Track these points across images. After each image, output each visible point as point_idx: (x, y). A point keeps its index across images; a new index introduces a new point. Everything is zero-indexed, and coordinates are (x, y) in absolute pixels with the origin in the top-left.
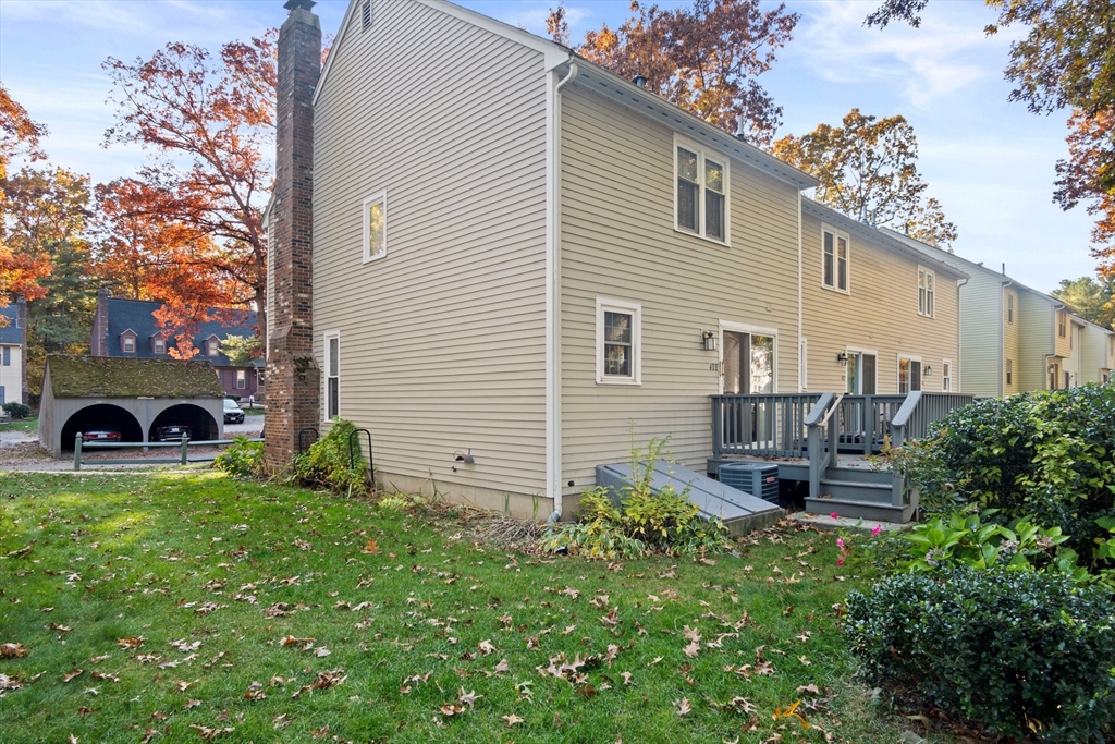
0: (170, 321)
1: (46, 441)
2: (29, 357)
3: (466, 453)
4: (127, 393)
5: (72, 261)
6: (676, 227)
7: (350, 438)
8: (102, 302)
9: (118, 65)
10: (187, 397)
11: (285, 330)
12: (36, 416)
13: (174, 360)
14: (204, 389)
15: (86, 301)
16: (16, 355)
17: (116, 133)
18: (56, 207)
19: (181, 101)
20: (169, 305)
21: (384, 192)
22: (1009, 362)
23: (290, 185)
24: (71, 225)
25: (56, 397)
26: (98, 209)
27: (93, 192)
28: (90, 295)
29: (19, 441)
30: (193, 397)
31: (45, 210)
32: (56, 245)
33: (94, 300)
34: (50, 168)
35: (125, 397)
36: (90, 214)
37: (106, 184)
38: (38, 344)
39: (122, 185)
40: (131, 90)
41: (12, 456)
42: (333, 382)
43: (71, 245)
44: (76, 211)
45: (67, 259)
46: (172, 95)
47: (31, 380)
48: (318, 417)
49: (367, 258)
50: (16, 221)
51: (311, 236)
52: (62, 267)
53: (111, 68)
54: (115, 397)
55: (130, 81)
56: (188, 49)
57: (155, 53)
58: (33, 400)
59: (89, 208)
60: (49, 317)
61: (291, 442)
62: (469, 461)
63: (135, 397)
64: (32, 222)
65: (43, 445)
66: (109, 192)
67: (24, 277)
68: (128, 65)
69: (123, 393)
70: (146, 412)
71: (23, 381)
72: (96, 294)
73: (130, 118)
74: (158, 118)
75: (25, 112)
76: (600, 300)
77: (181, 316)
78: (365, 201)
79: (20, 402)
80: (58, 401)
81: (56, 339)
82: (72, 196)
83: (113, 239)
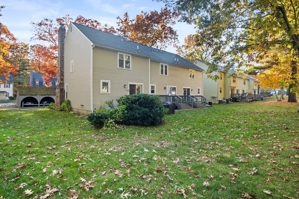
0: (45, 78)
1: (18, 105)
2: (15, 86)
3: (82, 104)
4: (35, 94)
5: (25, 64)
6: (118, 67)
7: (69, 102)
8: (31, 73)
9: (34, 23)
10: (48, 95)
11: (59, 83)
12: (16, 99)
13: (46, 87)
14: (52, 93)
15: (28, 73)
16: (12, 85)
17: (33, 38)
18: (21, 51)
19: (48, 31)
20: (45, 75)
21: (73, 60)
22: (221, 88)
23: (60, 57)
24: (24, 55)
25: (20, 95)
26: (31, 51)
27: (30, 47)
28: (29, 71)
29: (12, 105)
30: (49, 95)
31: (18, 52)
32: (21, 60)
33: (30, 73)
34: (20, 42)
35: (34, 95)
36: (29, 53)
37: (33, 45)
38: (17, 83)
39: (36, 46)
40: (36, 29)
41: (10, 108)
42: (67, 92)
43: (25, 60)
44: (25, 52)
45: (24, 63)
46: (45, 29)
47: (15, 91)
48: (65, 99)
49: (71, 71)
50: (12, 54)
51: (64, 66)
52: (22, 65)
53: (32, 24)
54: (32, 95)
55: (36, 27)
56: (48, 20)
57: (41, 21)
58: (15, 96)
59: (29, 51)
60: (19, 76)
61: (59, 103)
62: (83, 106)
63: (37, 95)
64: (15, 54)
65: (17, 105)
66: (33, 47)
67: (13, 70)
68: (36, 23)
69: (34, 94)
70: (39, 98)
71: (13, 91)
72: (30, 71)
73: (36, 35)
74: (42, 34)
75: (13, 35)
76: (101, 80)
77: (48, 77)
78: (71, 61)
79: (12, 96)
80: (20, 96)
81: (21, 82)
82: (25, 48)
83: (34, 58)
